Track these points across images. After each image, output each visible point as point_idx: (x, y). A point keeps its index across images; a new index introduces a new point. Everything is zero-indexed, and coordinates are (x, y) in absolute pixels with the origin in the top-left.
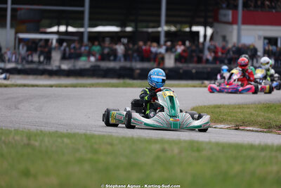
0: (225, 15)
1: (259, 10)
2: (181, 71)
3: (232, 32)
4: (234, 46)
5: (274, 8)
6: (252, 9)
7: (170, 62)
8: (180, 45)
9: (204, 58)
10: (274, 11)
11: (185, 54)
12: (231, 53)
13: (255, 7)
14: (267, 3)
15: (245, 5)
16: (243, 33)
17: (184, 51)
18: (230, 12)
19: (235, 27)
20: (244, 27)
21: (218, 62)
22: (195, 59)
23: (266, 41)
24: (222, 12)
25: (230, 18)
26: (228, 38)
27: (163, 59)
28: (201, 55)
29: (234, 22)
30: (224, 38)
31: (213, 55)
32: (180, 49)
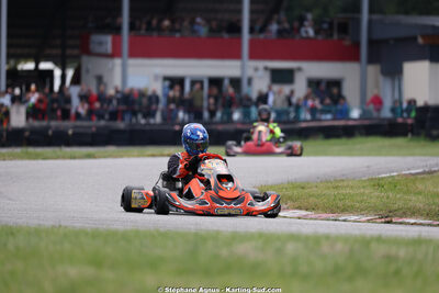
0: (101, 43)
1: (155, 34)
2: (50, 132)
3: (112, 70)
4: (117, 92)
5: (179, 31)
6: (143, 32)
7: (18, 119)
8: (34, 92)
9: (73, 111)
10: (178, 35)
11: (42, 106)
12: (115, 102)
13: (147, 30)
14: (166, 23)
15: (132, 27)
16: (130, 71)
17: (39, 101)
18: (108, 39)
19: (118, 62)
20: (132, 62)
21: (95, 118)
22: (59, 113)
23: (167, 83)
24: (95, 38)
25: (109, 48)
26: (105, 80)
27: (7, 114)
28: (67, 107)
29: (116, 53)
30: (100, 79)
31: (86, 106)
32: (34, 98)
